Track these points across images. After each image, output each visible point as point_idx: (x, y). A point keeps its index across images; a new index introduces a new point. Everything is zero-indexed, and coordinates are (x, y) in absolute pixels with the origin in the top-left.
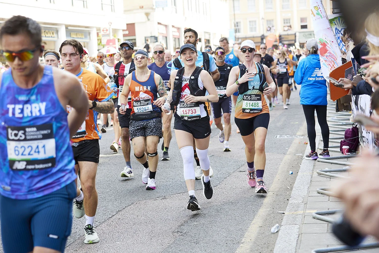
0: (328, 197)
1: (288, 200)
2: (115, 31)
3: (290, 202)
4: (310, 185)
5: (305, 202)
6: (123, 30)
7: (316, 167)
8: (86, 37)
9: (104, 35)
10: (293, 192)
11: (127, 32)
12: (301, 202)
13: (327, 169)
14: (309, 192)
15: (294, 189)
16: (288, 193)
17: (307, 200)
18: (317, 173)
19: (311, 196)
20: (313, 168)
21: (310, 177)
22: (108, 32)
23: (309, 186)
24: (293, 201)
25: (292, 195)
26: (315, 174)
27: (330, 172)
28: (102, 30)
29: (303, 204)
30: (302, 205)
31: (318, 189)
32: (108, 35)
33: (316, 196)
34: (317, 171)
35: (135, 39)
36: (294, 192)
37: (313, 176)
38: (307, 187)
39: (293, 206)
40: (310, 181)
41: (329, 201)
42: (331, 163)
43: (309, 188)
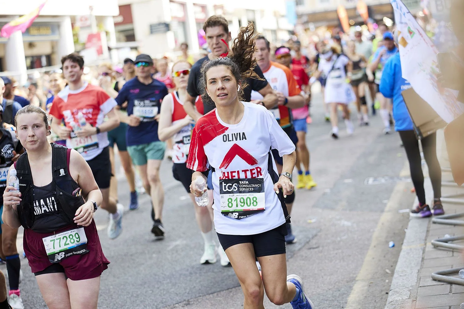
0: (449, 286)
1: (387, 293)
2: (100, 19)
3: (390, 299)
4: (422, 267)
5: (413, 297)
6: (114, 17)
7: (431, 233)
8: (53, 32)
9: (82, 28)
10: (394, 281)
11: (120, 19)
12: (407, 298)
13: (447, 236)
14: (419, 279)
15: (396, 275)
16: (387, 281)
17: (417, 294)
18: (433, 244)
19: (422, 286)
20: (427, 236)
21: (421, 252)
22: (88, 23)
23: (419, 268)
24: (395, 298)
25: (392, 286)
26: (429, 247)
27: (452, 240)
28: (78, 18)
29: (410, 300)
30: (409, 304)
31: (433, 274)
32: (89, 27)
33: (431, 286)
34: (433, 241)
35: (133, 30)
36: (397, 280)
37: (427, 249)
38: (417, 271)
39: (394, 306)
40: (421, 259)
41: (452, 293)
42: (455, 225)
43: (420, 271)
